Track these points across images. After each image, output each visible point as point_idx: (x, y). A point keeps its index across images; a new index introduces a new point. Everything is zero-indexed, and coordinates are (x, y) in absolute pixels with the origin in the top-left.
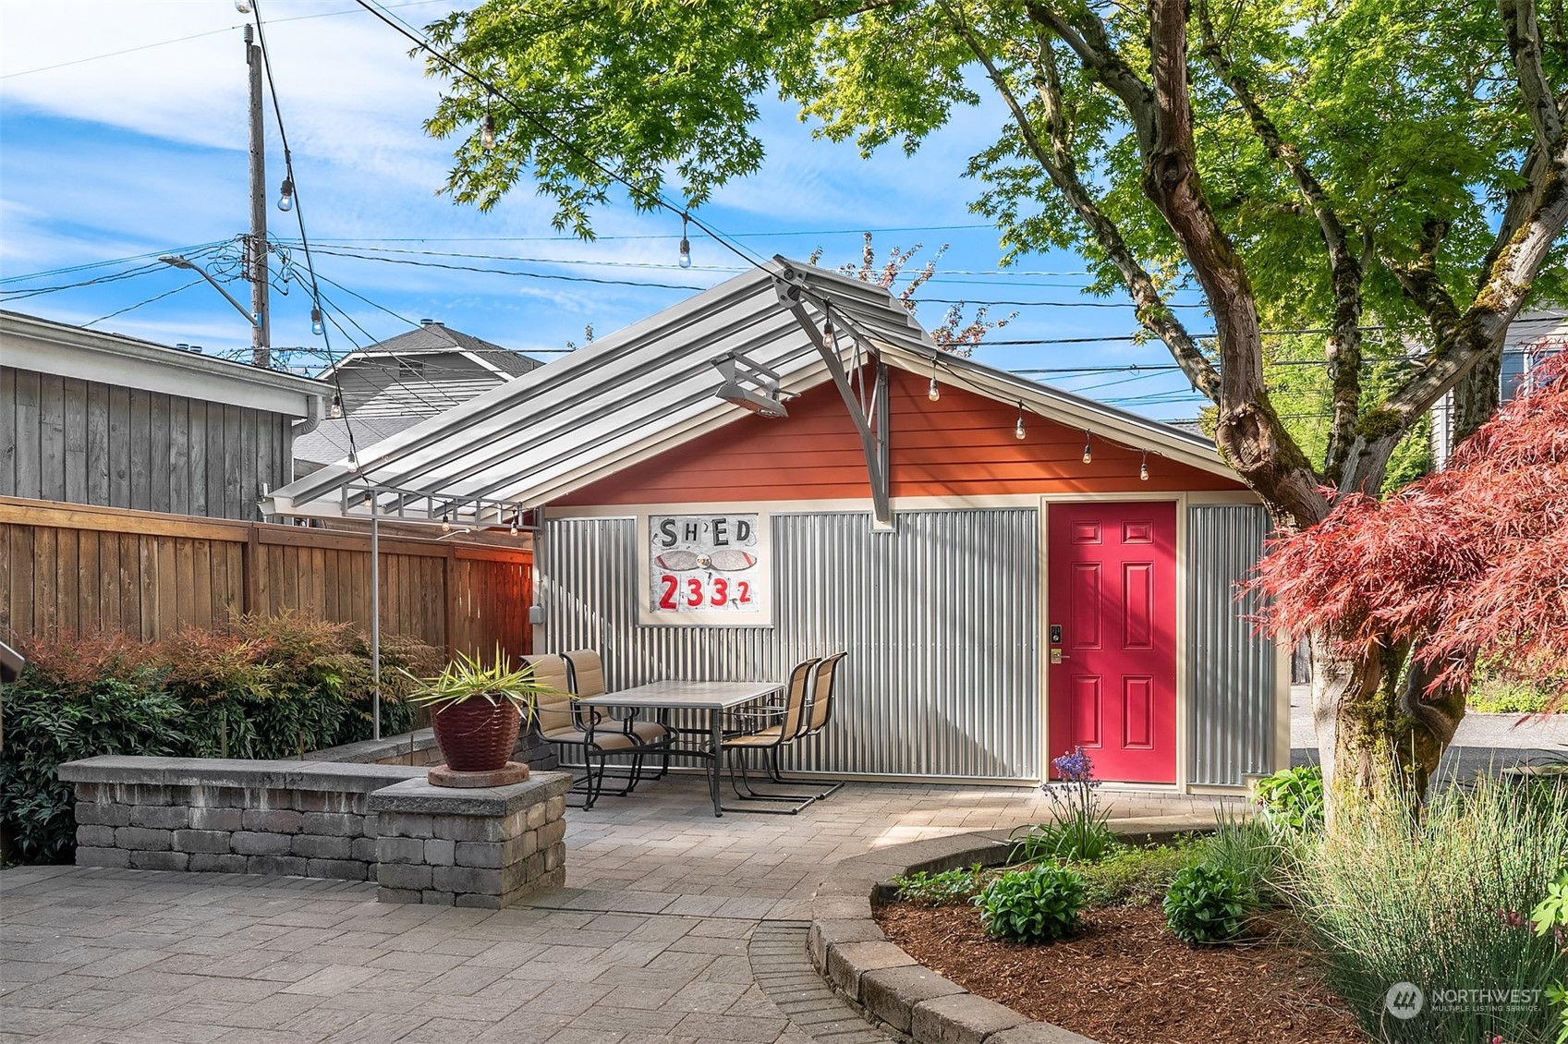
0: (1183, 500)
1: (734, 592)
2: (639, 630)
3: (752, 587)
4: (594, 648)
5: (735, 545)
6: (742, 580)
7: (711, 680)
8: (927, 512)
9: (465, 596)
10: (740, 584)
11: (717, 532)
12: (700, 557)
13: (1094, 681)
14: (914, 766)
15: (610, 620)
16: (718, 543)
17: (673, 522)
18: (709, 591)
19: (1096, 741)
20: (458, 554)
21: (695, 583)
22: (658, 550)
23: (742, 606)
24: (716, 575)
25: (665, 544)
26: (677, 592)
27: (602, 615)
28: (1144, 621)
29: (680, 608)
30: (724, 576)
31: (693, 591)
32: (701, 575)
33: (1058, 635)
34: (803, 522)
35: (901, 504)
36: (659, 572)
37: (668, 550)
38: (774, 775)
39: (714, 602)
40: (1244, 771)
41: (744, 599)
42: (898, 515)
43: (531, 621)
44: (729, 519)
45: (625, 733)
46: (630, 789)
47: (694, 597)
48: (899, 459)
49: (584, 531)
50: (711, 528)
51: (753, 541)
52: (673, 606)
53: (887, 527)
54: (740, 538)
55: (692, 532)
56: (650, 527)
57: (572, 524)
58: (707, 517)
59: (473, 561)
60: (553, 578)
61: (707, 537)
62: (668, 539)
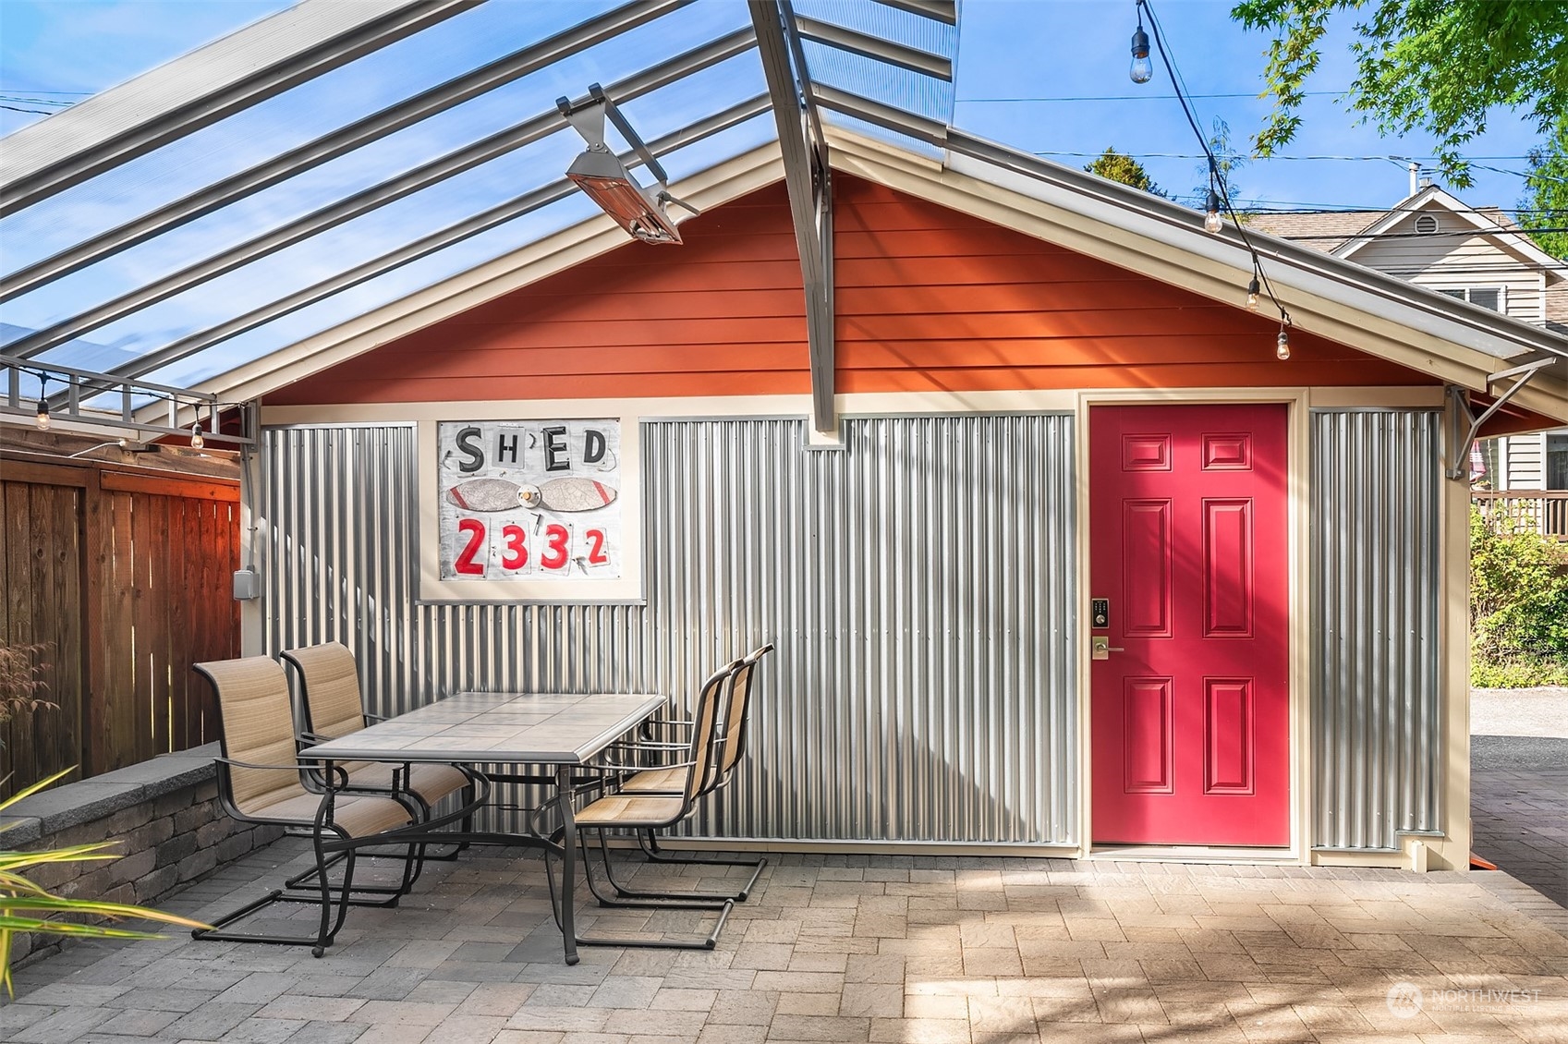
0: (1302, 403)
1: (579, 546)
2: (421, 609)
3: (609, 538)
4: (344, 641)
5: (581, 470)
6: (594, 526)
7: (542, 690)
8: (893, 419)
9: (121, 554)
10: (590, 534)
11: (551, 449)
12: (524, 490)
13: (1159, 687)
14: (876, 825)
15: (371, 592)
16: (552, 466)
17: (477, 433)
18: (538, 545)
19: (1163, 782)
20: (106, 483)
21: (512, 530)
22: (452, 477)
23: (596, 571)
24: (549, 519)
25: (464, 468)
26: (484, 547)
27: (357, 583)
28: (1236, 591)
29: (489, 572)
30: (563, 520)
31: (511, 546)
32: (524, 519)
33: (1104, 613)
34: (695, 434)
35: (853, 403)
36: (453, 515)
37: (468, 478)
38: (648, 844)
39: (546, 563)
40: (1398, 826)
41: (596, 558)
42: (849, 422)
43: (236, 595)
44: (569, 426)
45: (395, 793)
46: (406, 887)
47: (513, 555)
48: (850, 333)
49: (328, 445)
50: (541, 442)
51: (610, 464)
52: (478, 570)
53: (831, 441)
54: (589, 458)
55: (509, 449)
56: (438, 440)
57: (307, 434)
58: (534, 425)
59: (139, 497)
60: (274, 522)
61: (534, 456)
62: (470, 459)
